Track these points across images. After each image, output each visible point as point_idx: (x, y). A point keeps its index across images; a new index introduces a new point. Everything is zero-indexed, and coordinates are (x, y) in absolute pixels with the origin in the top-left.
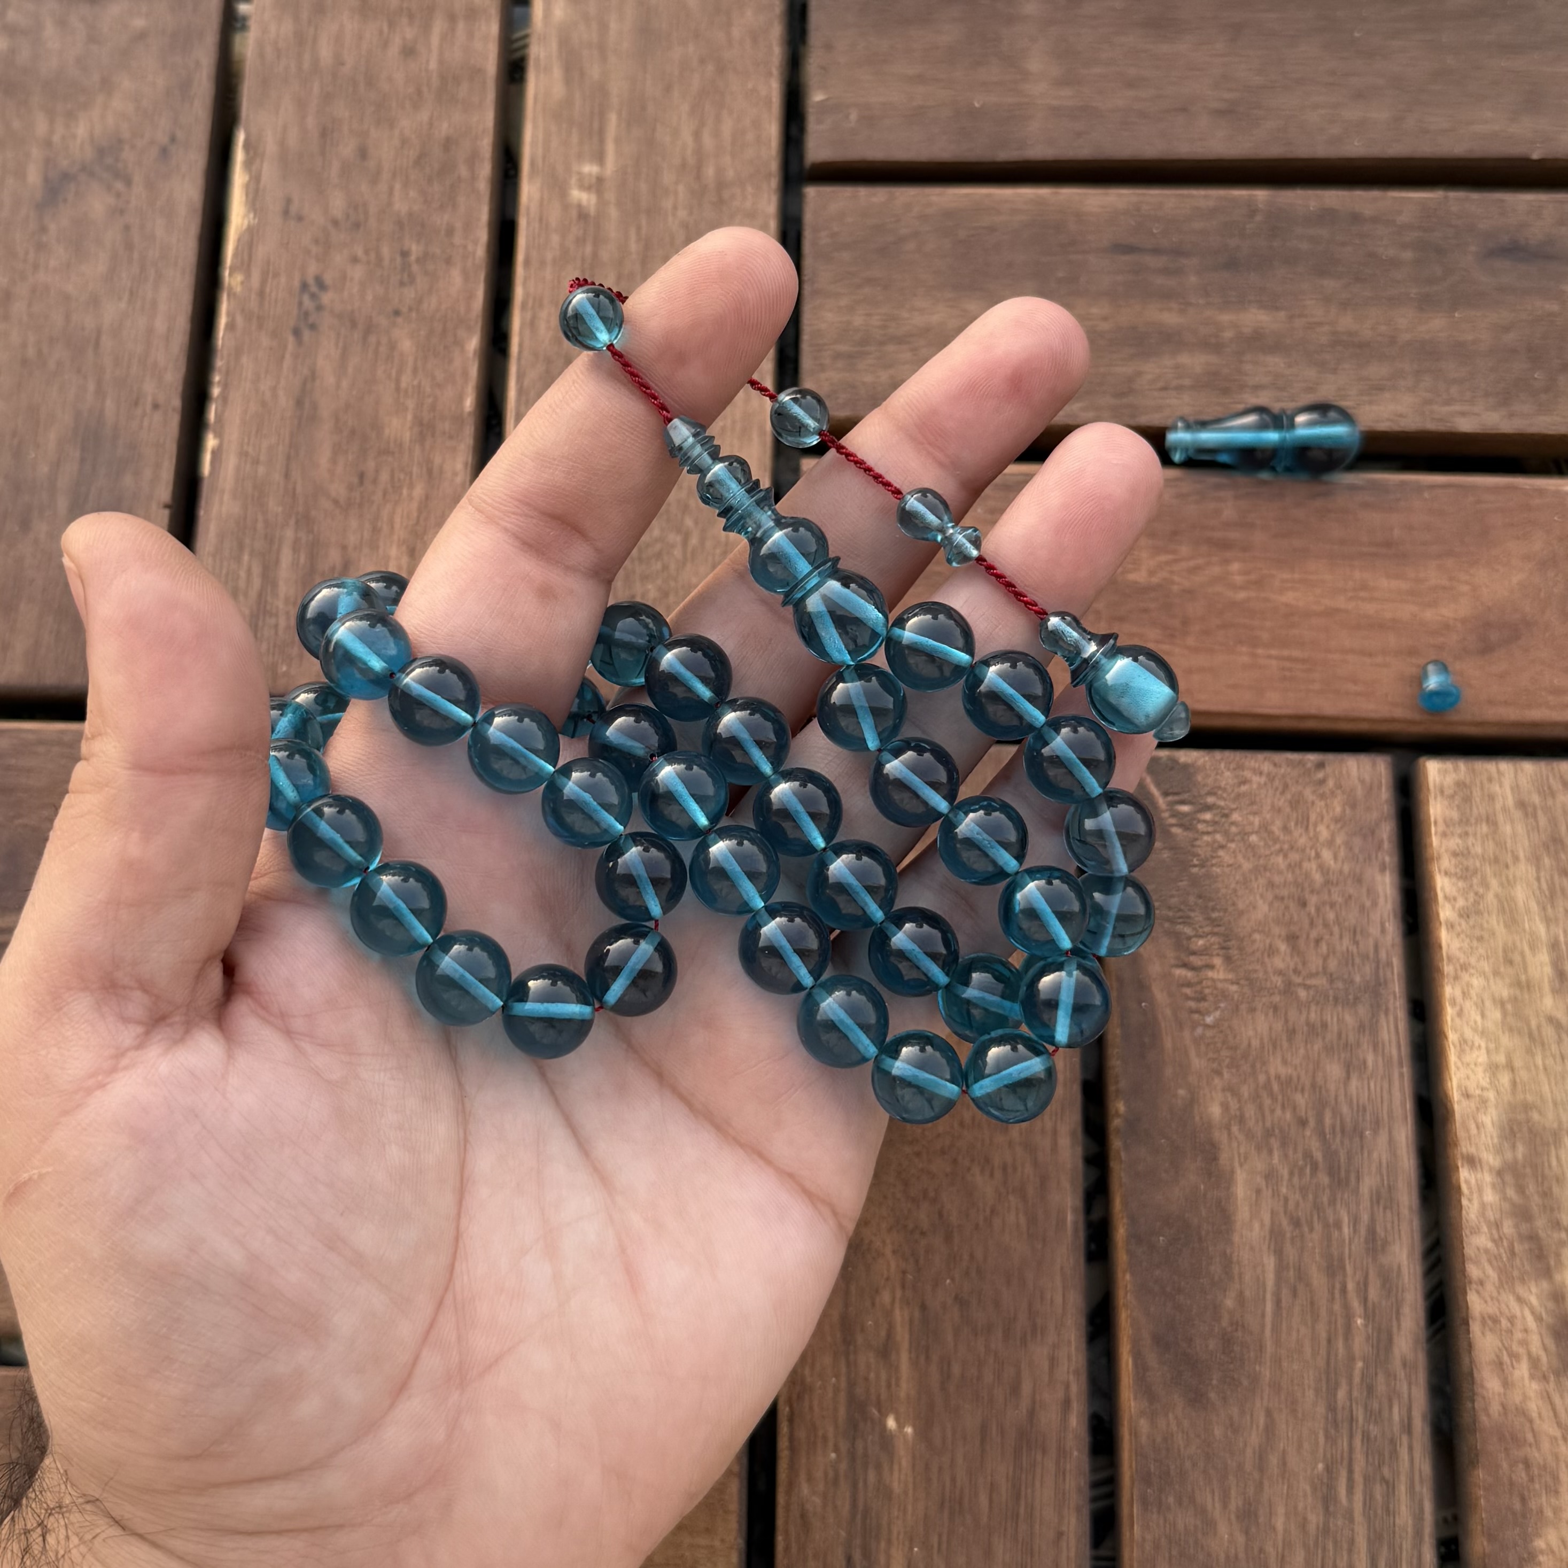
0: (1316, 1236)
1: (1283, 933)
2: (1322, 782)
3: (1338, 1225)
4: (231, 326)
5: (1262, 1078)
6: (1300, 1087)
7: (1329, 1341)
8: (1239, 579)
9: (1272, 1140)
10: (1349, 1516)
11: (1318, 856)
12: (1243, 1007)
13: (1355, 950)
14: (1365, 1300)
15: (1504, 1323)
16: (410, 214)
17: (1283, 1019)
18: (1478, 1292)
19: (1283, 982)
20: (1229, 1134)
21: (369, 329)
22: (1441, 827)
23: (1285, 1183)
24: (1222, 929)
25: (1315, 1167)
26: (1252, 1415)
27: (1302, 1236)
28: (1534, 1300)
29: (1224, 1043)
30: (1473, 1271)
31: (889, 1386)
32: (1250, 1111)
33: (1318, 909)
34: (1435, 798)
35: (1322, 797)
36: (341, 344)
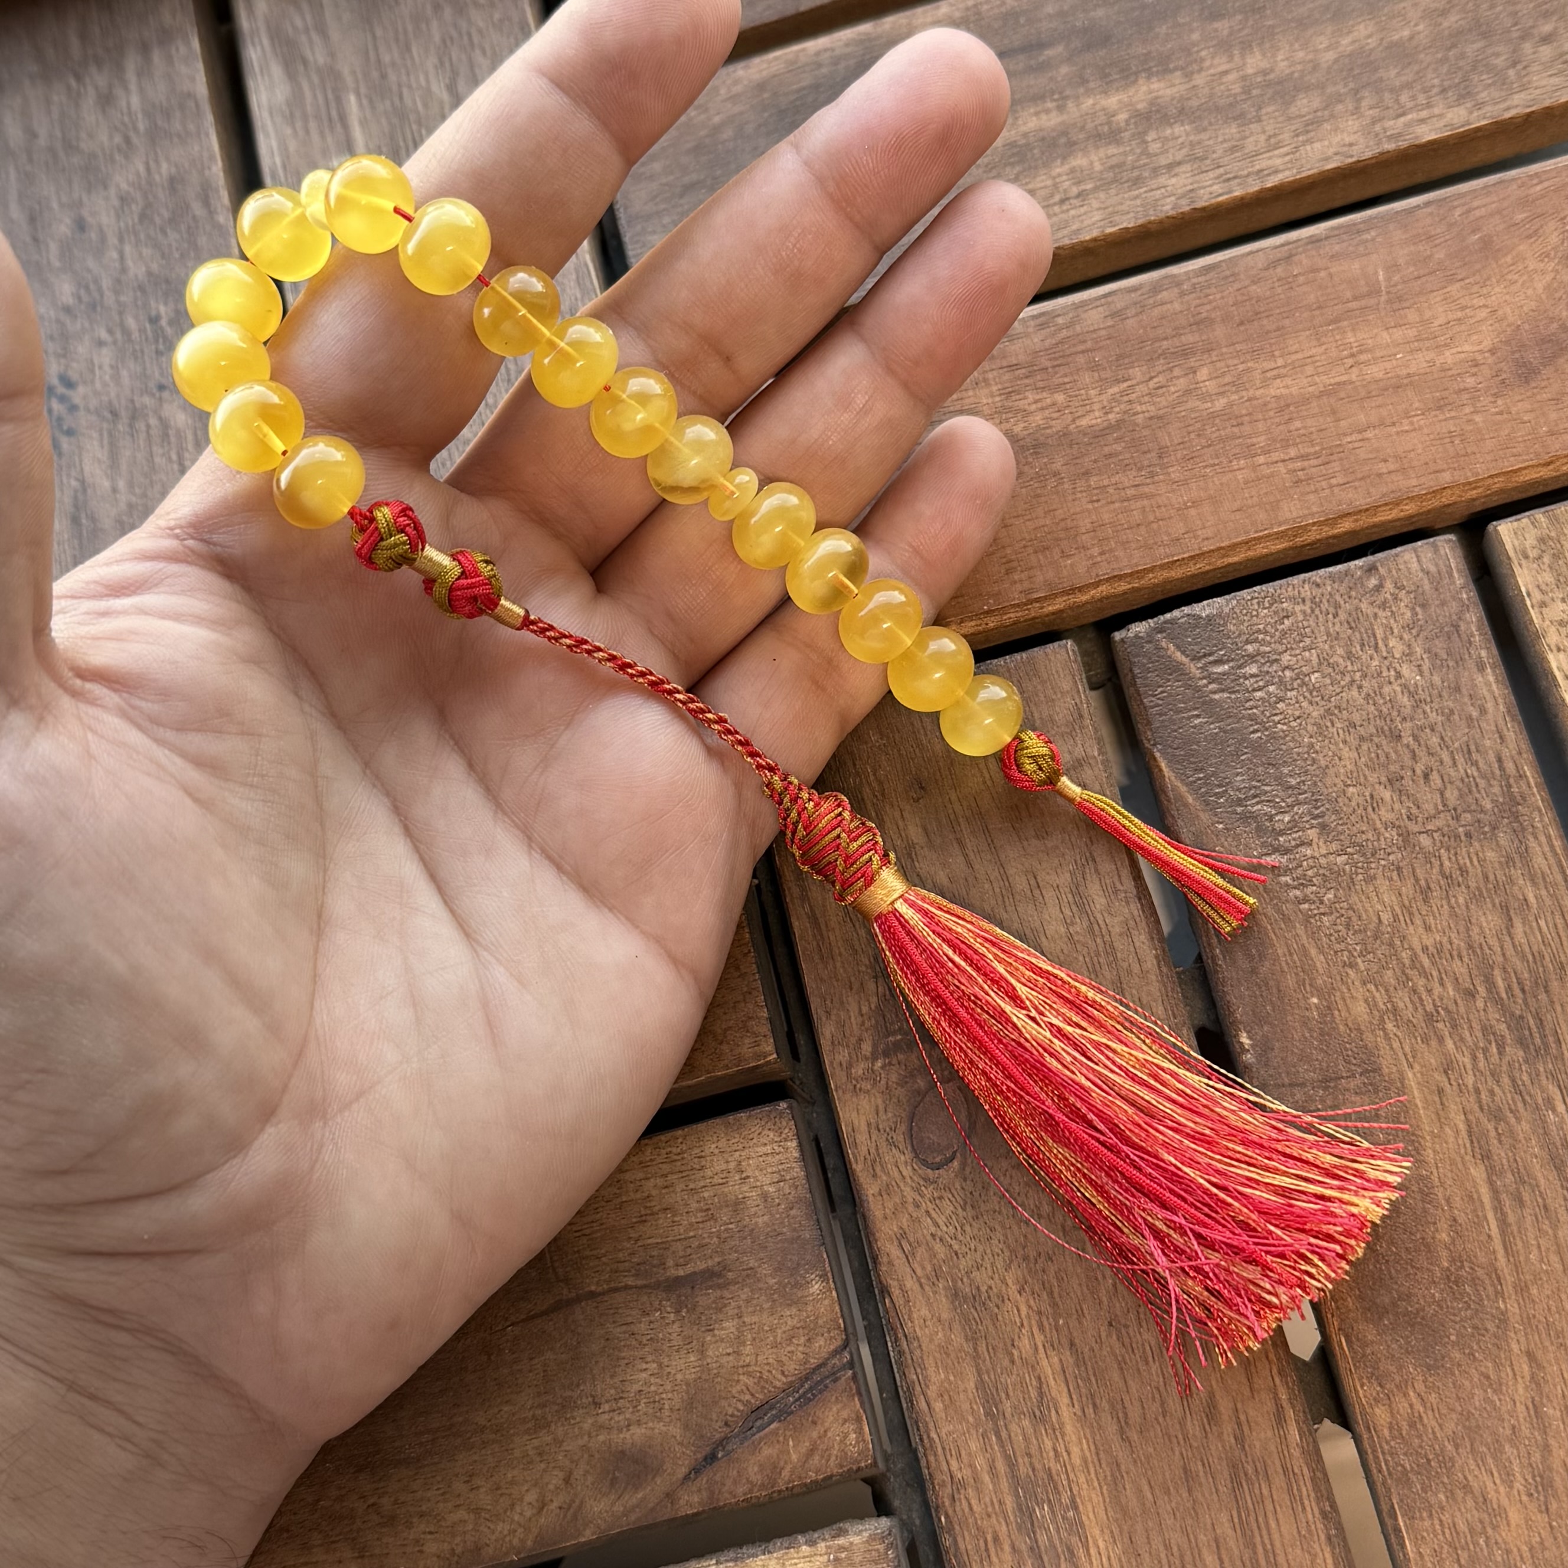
0: (1525, 1126)
1: (1384, 779)
2: (1379, 588)
5: (1405, 955)
6: (1455, 953)
8: (1211, 386)
9: (1440, 1025)
11: (1399, 675)
12: (1360, 877)
13: (1476, 774)
16: (150, 274)
17: (1412, 880)
19: (1399, 835)
21: (135, 414)
22: (1537, 596)
23: (1470, 1072)
24: (1308, 795)
26: (1512, 1365)
27: (1511, 1132)
29: (1348, 927)
32: (1402, 999)
33: (1416, 738)
34: (1520, 565)
35: (1384, 605)
36: (106, 442)
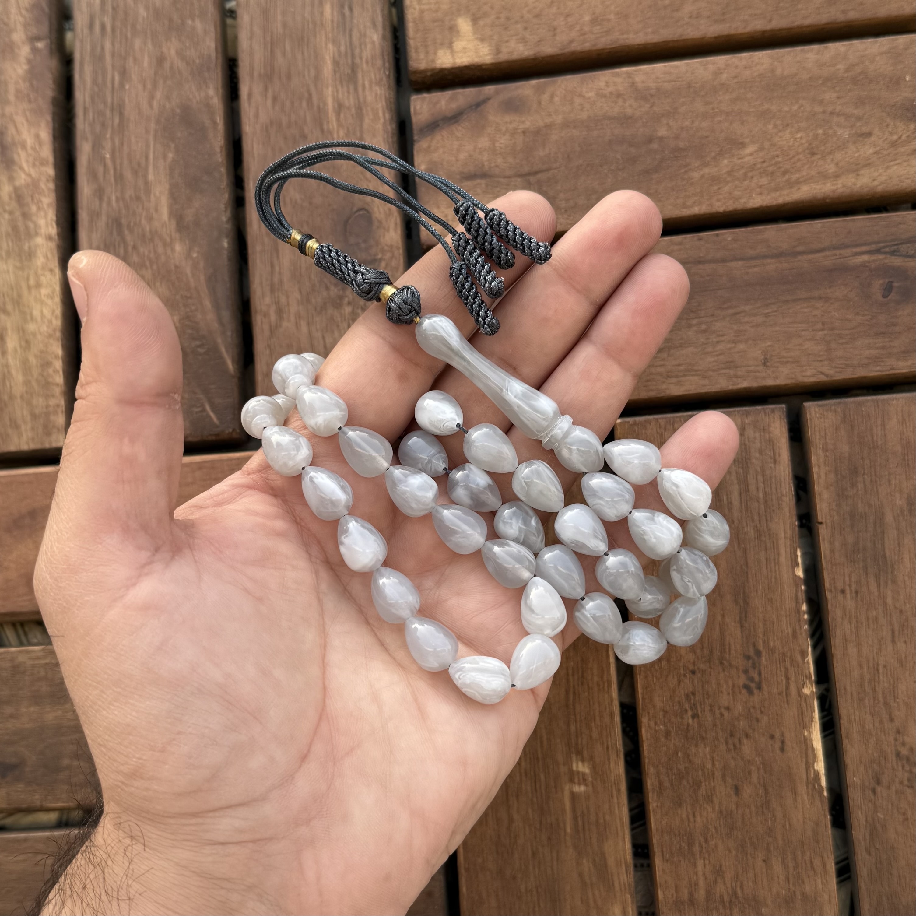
3: (117, 200)
4: (804, 654)
7: (122, 144)
10: (113, 66)
14: (105, 166)
15: (37, 163)
18: (50, 176)
20: (171, 236)
25: (128, 226)
28: (23, 176)
30: (52, 186)
31: (337, 91)
